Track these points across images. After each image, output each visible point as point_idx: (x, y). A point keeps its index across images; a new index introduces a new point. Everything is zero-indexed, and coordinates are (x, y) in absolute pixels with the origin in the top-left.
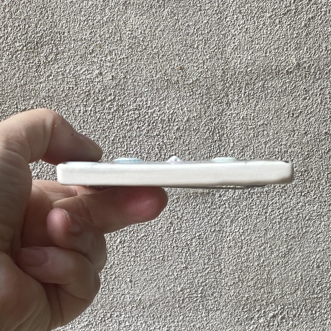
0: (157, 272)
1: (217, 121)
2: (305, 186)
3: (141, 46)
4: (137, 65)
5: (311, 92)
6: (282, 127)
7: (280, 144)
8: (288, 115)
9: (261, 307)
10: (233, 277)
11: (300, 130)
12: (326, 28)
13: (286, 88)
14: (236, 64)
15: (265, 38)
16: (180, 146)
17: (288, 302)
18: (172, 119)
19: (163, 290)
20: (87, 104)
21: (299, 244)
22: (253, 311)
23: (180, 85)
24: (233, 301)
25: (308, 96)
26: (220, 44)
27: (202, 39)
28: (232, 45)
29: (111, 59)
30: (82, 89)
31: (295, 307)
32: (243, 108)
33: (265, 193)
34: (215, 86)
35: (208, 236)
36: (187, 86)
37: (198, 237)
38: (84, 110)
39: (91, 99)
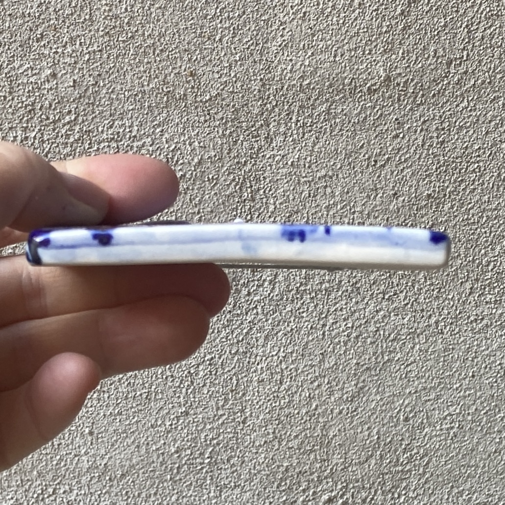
0: (136, 419)
1: (249, 166)
2: (390, 284)
3: (124, 32)
4: (117, 64)
5: (407, 126)
6: (357, 182)
7: (352, 211)
8: (366, 162)
9: (309, 484)
10: (264, 431)
11: (387, 188)
12: (436, 19)
13: (365, 118)
14: (285, 71)
15: (334, 31)
16: (184, 206)
17: (354, 477)
18: (172, 158)
19: (146, 449)
20: (28, 127)
21: (377, 381)
22: (296, 490)
23: (189, 102)
24: (263, 472)
25: (401, 133)
26: (259, 36)
27: (230, 27)
28: (279, 40)
29: (73, 51)
30: (21, 99)
31: (366, 486)
32: (292, 147)
33: (324, 293)
34: (248, 107)
35: (225, 361)
36: (201, 104)
37: (208, 362)
38: (23, 136)
39: (36, 118)
